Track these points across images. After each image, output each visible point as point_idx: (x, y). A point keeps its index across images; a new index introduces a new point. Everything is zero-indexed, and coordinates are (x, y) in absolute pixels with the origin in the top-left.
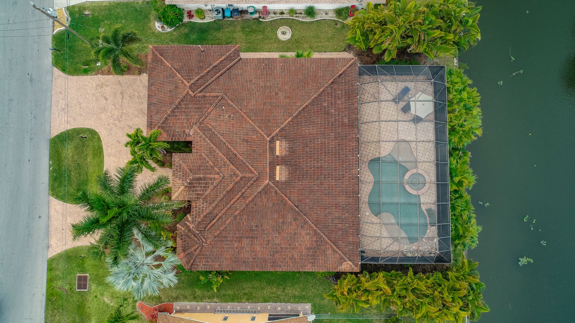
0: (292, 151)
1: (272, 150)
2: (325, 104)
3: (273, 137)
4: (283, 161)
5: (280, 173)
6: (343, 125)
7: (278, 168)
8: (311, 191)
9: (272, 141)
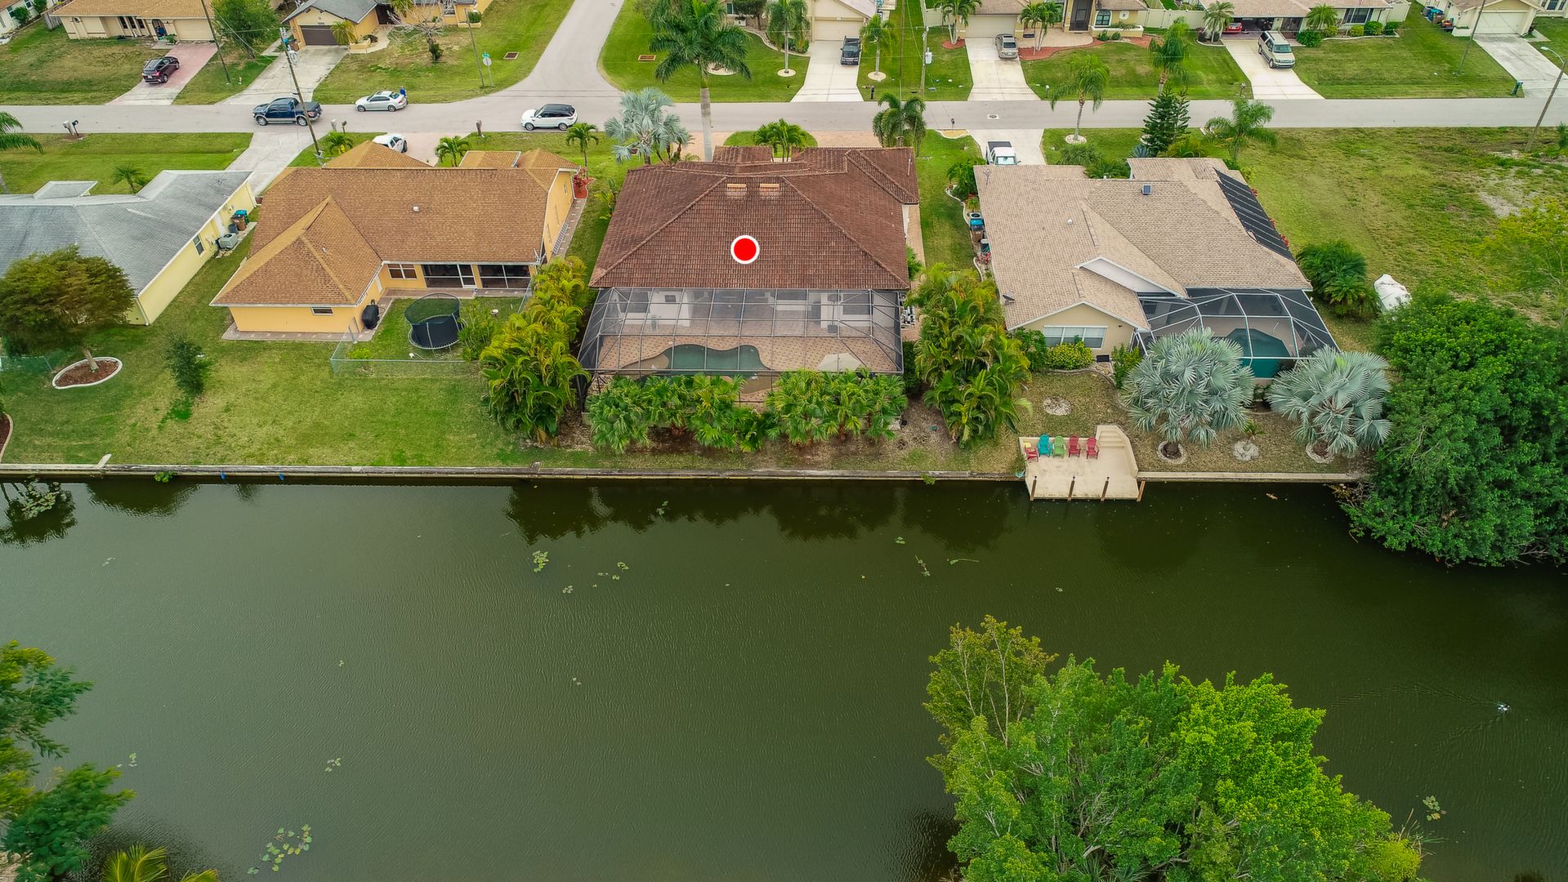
0: (766, 203)
1: (768, 180)
2: (833, 244)
3: (783, 181)
4: (753, 193)
5: (736, 190)
6: (805, 268)
7: (745, 185)
8: (710, 226)
9: (778, 180)
